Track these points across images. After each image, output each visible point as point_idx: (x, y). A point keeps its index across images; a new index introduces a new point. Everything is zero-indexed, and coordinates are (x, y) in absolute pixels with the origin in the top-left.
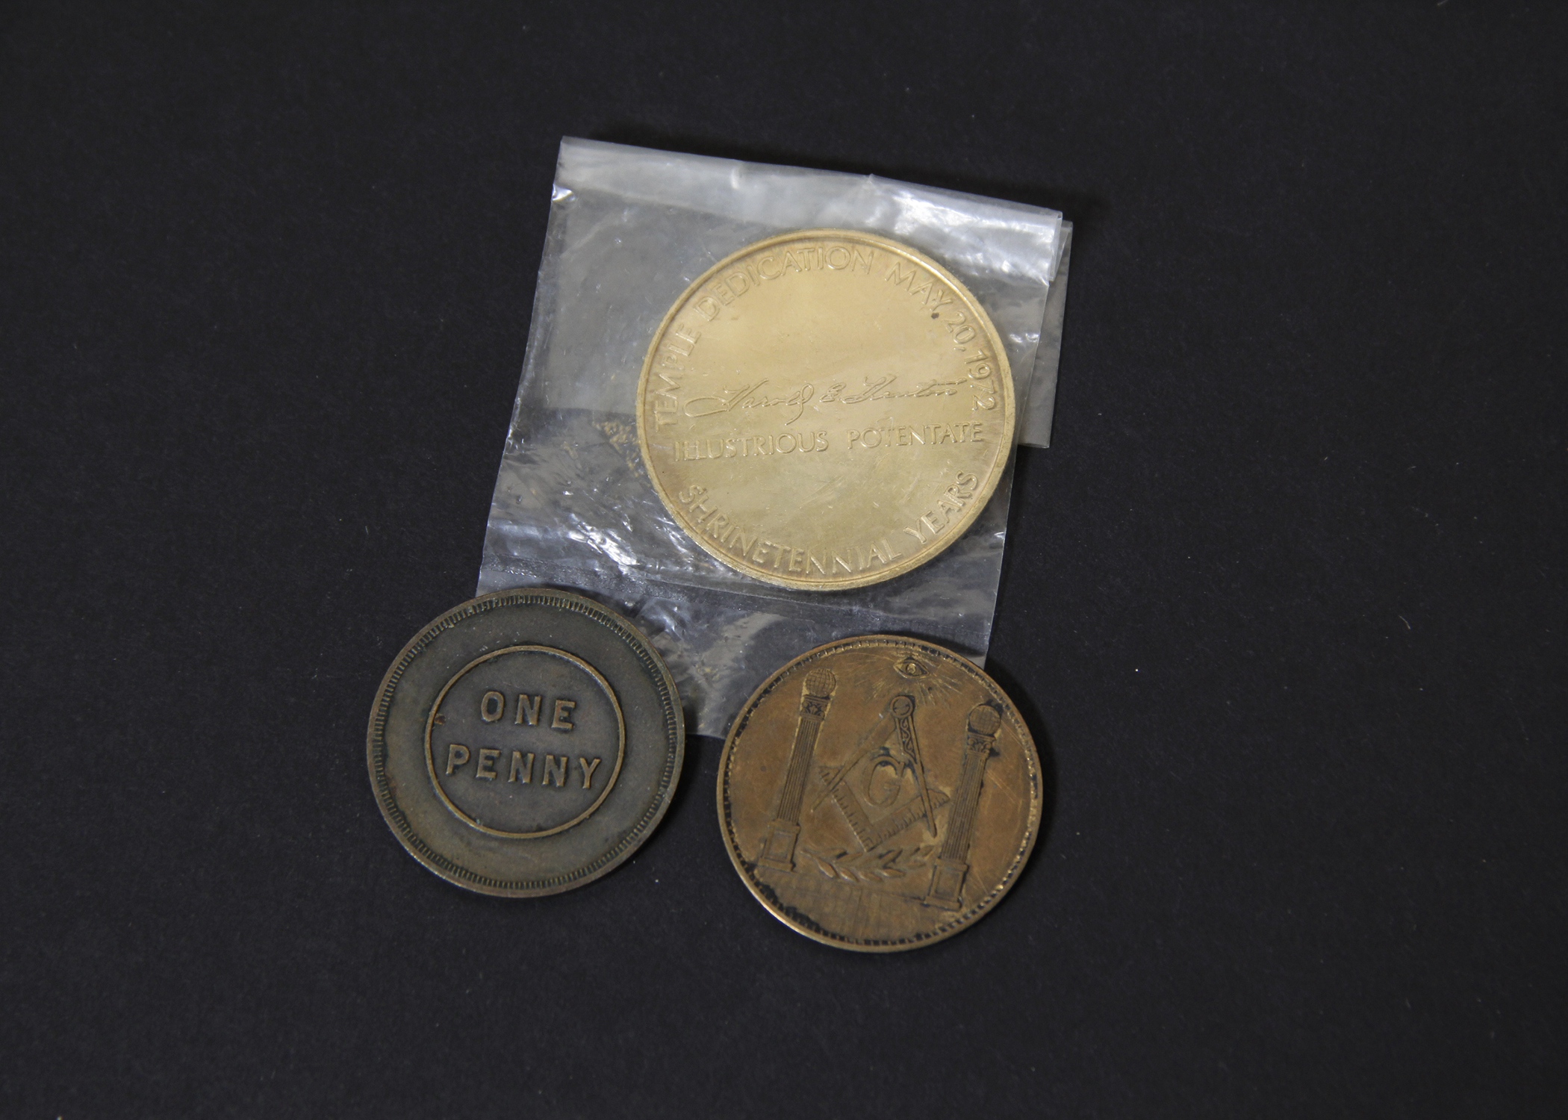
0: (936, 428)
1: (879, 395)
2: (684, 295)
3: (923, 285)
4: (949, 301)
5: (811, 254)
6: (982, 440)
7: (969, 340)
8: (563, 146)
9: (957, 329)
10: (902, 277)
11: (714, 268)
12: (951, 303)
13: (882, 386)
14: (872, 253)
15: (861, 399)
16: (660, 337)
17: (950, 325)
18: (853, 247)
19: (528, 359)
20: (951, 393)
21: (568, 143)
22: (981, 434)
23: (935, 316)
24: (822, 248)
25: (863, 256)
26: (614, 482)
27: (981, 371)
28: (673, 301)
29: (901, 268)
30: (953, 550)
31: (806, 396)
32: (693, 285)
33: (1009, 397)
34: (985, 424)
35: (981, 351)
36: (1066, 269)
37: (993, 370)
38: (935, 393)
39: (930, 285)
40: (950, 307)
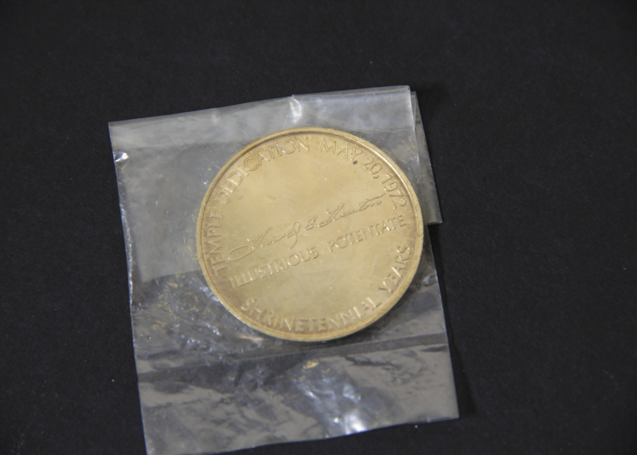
0: (377, 225)
1: (337, 217)
2: (207, 194)
3: (342, 147)
4: (360, 152)
5: (272, 149)
6: (405, 225)
7: (380, 170)
8: (110, 127)
9: (370, 166)
10: (329, 146)
11: (220, 173)
12: (362, 153)
13: (338, 211)
14: (307, 138)
15: (328, 222)
16: (201, 220)
17: (365, 165)
18: (295, 138)
19: (129, 256)
20: (378, 203)
21: (113, 125)
22: (404, 221)
23: (355, 163)
24: (278, 144)
25: (302, 141)
26: (201, 311)
27: (392, 186)
28: (202, 198)
29: (327, 141)
30: (409, 292)
31: (297, 229)
32: (211, 186)
33: (412, 195)
34: (404, 215)
35: (388, 174)
36: (420, 119)
37: (398, 183)
38: (369, 206)
39: (346, 146)
40: (362, 155)
